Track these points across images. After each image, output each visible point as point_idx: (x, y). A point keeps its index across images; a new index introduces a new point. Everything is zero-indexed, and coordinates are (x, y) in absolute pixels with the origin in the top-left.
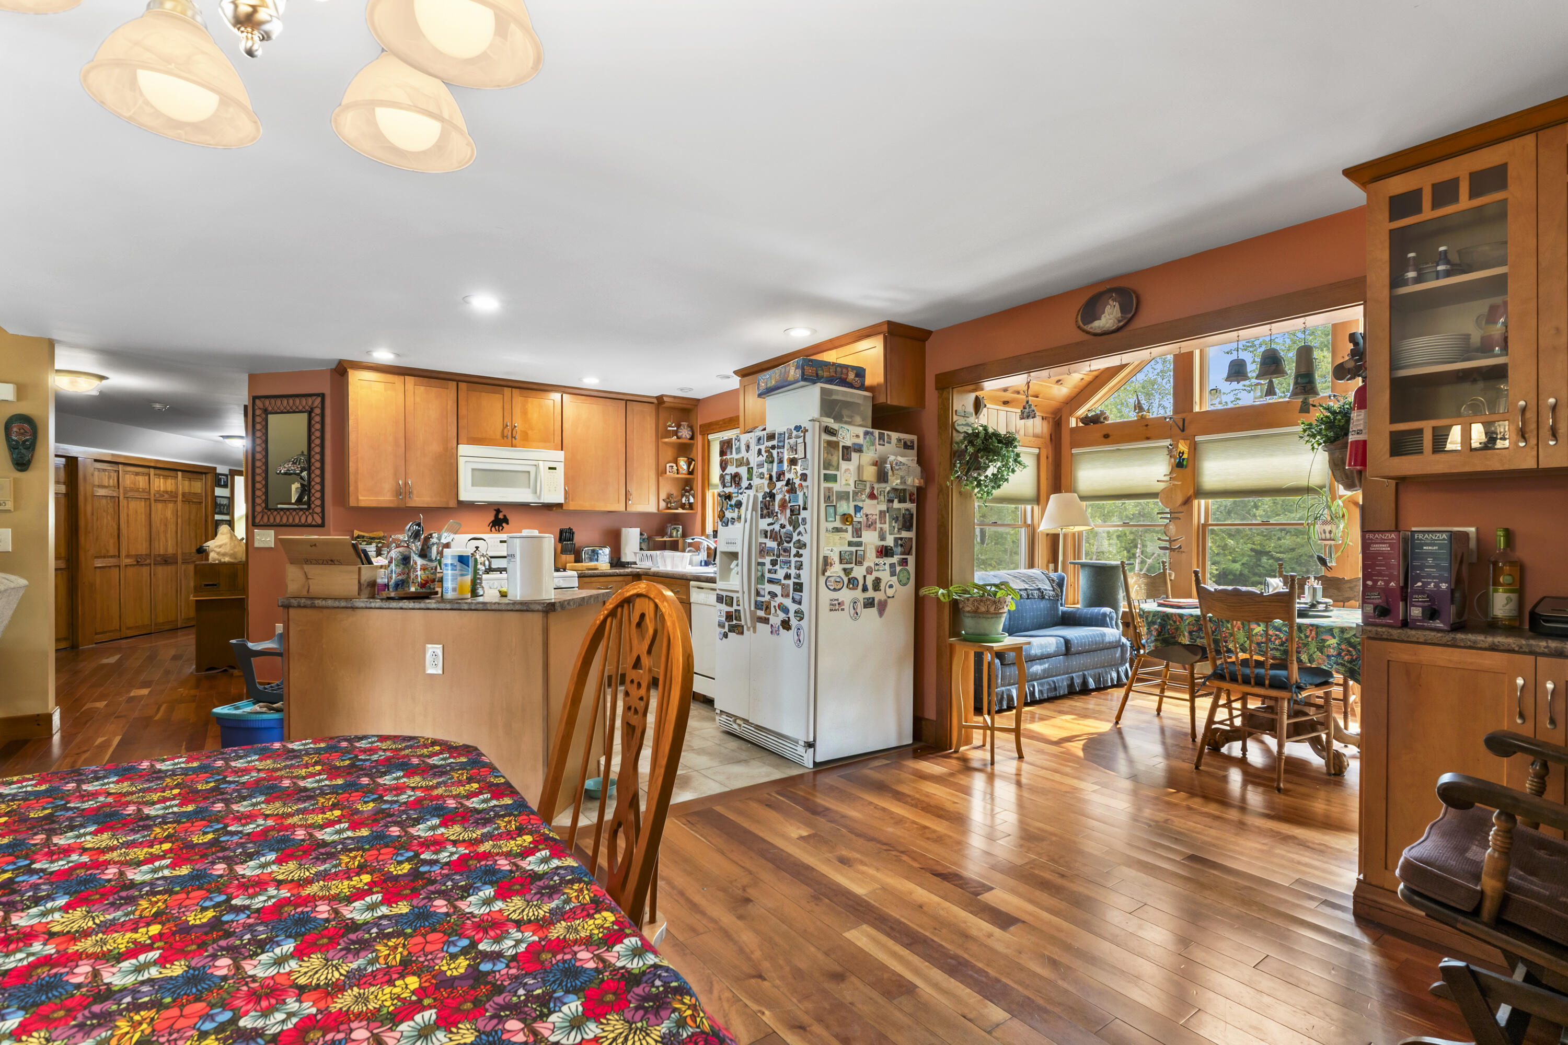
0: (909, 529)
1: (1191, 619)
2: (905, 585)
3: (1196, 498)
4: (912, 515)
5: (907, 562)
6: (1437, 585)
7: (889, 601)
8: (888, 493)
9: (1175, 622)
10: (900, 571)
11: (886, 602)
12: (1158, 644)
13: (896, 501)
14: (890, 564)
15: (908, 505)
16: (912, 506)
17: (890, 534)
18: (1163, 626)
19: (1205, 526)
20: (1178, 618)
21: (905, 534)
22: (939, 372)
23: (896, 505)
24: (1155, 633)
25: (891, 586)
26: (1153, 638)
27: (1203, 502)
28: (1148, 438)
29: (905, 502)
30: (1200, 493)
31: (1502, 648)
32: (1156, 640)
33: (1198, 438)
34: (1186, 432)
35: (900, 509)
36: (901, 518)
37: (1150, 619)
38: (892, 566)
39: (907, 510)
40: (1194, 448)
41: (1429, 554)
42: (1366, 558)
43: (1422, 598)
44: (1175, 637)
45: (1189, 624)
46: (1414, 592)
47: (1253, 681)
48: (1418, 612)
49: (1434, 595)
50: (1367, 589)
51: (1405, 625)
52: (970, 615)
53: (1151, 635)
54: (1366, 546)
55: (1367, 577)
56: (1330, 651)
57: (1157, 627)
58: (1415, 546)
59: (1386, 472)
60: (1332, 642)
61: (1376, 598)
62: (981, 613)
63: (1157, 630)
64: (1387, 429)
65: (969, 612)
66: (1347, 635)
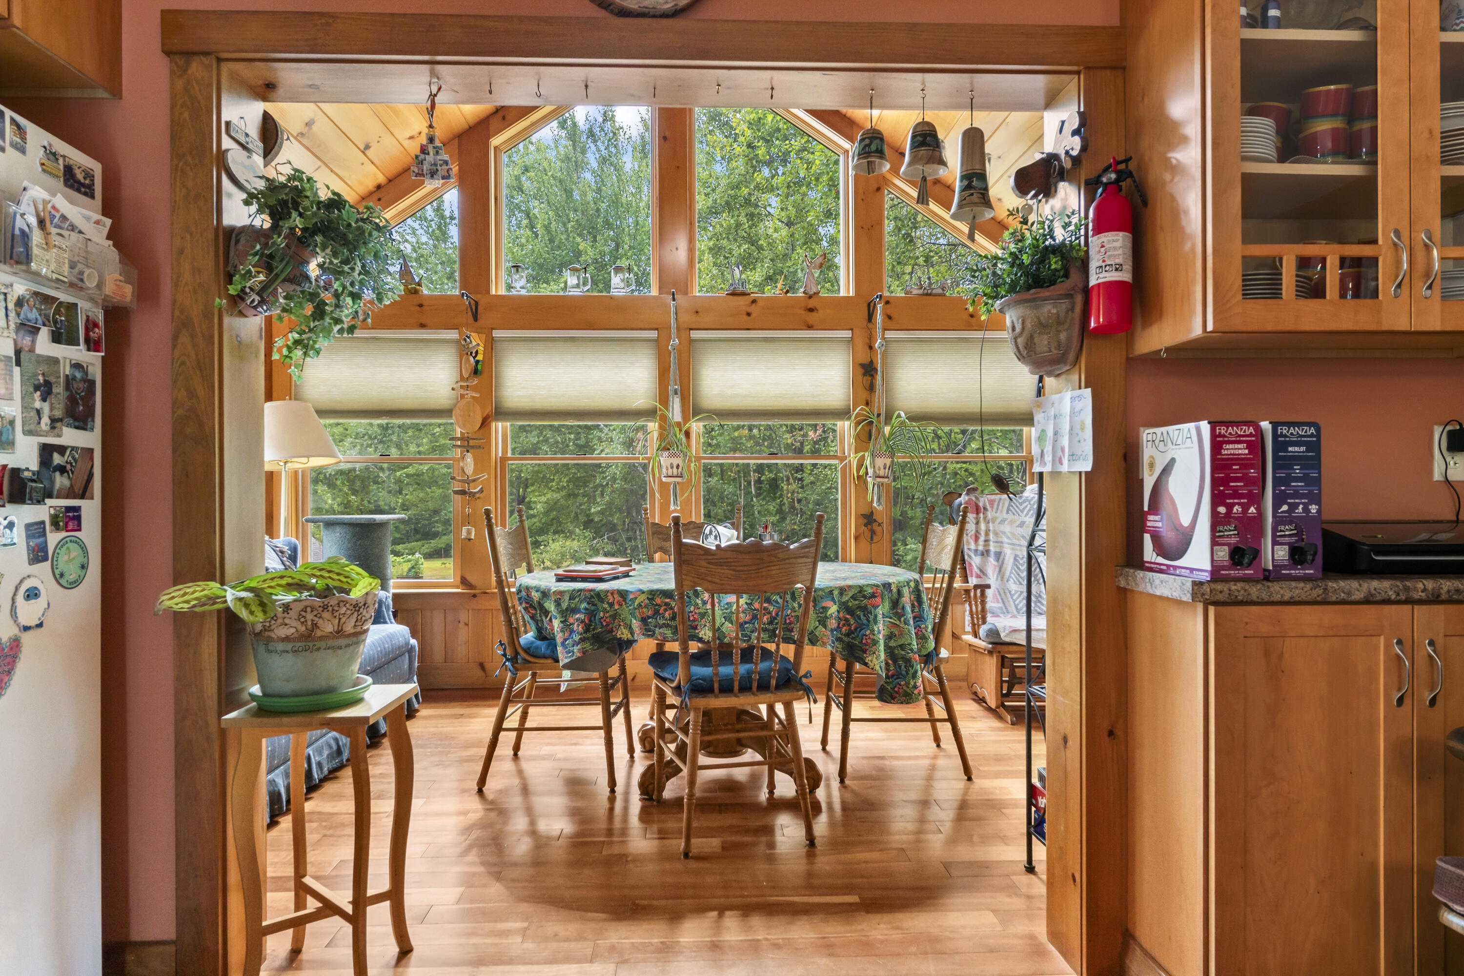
0: (82, 421)
1: (643, 597)
2: (74, 584)
3: (497, 420)
4: (92, 383)
5: (78, 519)
6: (1306, 510)
7: (26, 639)
8: (20, 303)
9: (611, 605)
10: (60, 545)
11: (16, 643)
12: (587, 646)
13: (44, 334)
14: (28, 526)
15: (78, 353)
16: (93, 361)
17: (28, 433)
18: (591, 614)
19: (504, 459)
20: (617, 597)
21: (70, 437)
22: (166, 8)
23: (44, 345)
24: (578, 628)
25: (32, 594)
26: (577, 638)
27: (500, 424)
28: (423, 326)
29: (72, 341)
30: (501, 413)
31: (1378, 598)
32: (582, 640)
33: (497, 334)
34: (480, 322)
35: (55, 361)
36: (59, 389)
37: (564, 605)
38: (36, 530)
39: (77, 366)
40: (491, 344)
41: (1296, 458)
42: (1215, 468)
43: (1287, 530)
44: (611, 631)
45: (640, 605)
46: (1278, 521)
47: (755, 685)
48: (1282, 553)
49: (1299, 525)
50: (1216, 522)
51: (1268, 576)
52: (289, 646)
53: (572, 631)
54: (1217, 445)
55: (1217, 499)
56: (833, 623)
57: (582, 616)
58: (1280, 445)
59: (1237, 323)
60: (833, 609)
61: (1231, 534)
62: (322, 638)
63: (582, 621)
64: (1237, 249)
65: (287, 639)
66: (845, 598)
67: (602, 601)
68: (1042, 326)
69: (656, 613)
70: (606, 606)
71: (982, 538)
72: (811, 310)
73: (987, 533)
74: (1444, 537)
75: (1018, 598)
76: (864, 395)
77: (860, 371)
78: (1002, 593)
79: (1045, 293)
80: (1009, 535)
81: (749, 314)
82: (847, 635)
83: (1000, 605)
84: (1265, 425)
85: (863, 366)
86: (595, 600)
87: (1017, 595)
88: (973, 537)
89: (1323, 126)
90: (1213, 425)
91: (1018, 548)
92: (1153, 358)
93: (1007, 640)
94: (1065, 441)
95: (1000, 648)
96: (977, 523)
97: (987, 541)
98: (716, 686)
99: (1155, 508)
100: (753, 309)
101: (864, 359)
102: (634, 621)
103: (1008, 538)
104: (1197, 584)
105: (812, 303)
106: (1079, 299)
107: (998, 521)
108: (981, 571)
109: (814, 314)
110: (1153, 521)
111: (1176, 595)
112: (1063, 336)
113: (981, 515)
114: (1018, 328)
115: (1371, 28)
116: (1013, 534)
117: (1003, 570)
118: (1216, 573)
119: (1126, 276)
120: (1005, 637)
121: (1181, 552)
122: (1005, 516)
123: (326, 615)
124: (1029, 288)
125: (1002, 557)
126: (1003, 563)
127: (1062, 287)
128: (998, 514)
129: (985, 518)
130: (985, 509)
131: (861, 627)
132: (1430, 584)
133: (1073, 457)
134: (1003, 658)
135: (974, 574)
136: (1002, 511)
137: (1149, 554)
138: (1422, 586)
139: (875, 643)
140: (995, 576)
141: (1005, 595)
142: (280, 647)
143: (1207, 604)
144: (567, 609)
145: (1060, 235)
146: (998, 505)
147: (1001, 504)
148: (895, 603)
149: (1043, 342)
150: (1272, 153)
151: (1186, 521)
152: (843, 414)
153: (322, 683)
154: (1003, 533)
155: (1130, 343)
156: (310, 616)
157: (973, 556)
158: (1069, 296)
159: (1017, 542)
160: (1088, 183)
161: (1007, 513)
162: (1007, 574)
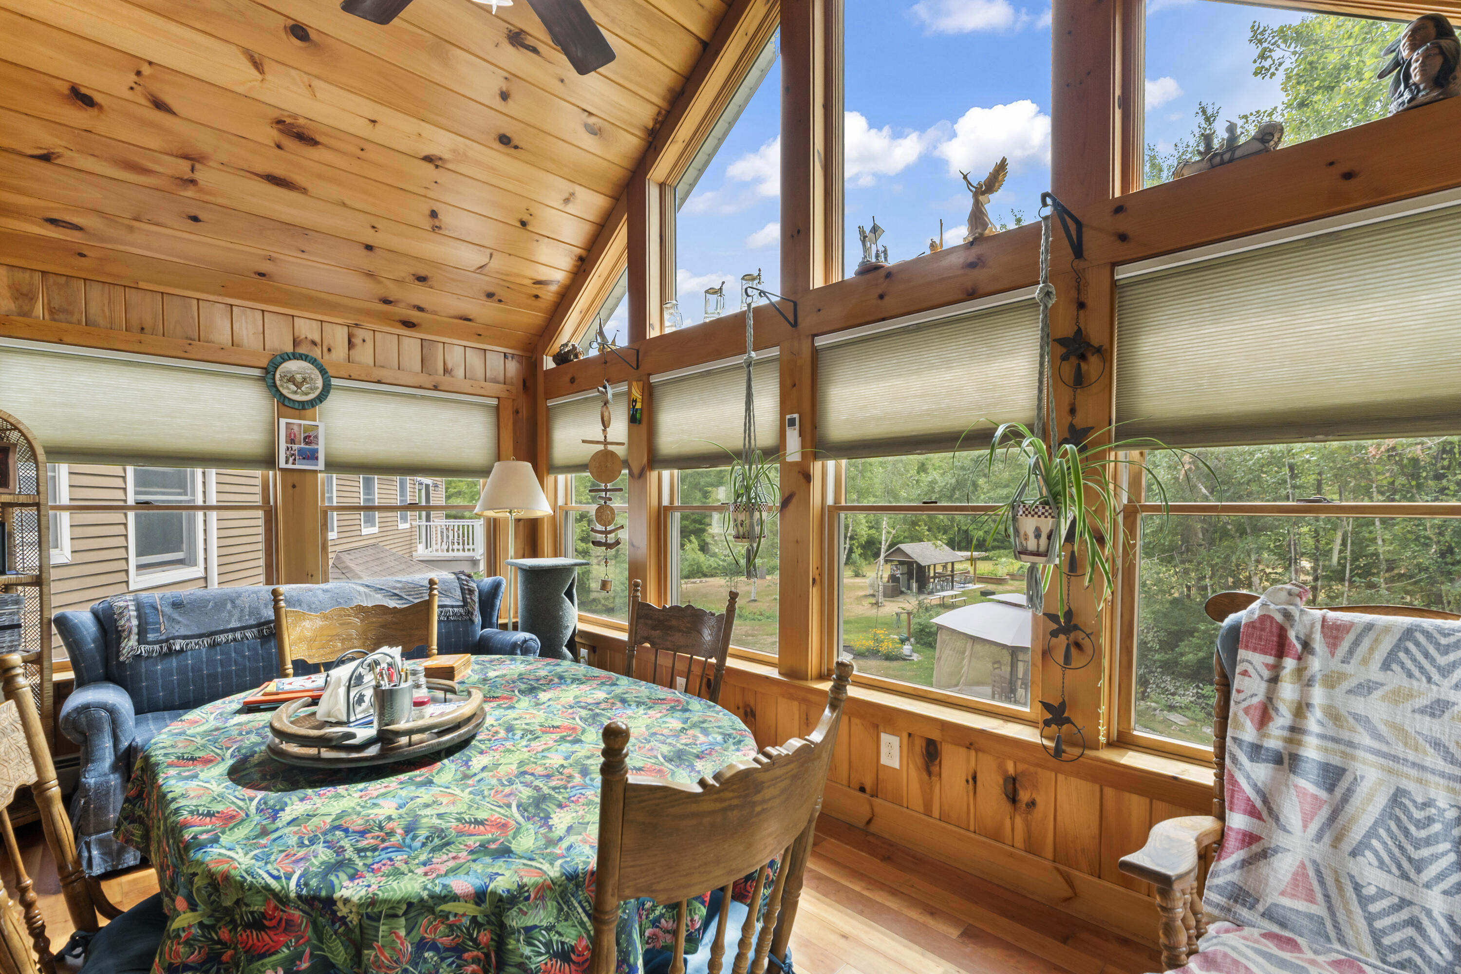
34: (640, 370)
40: (648, 391)
71: (1282, 719)
72: (973, 265)
73: (1301, 709)
75: (1385, 913)
78: (1330, 881)
80: (1383, 729)
81: (882, 297)
83: (1319, 909)
87: (1384, 904)
88: (1257, 714)
91: (1413, 772)
96: (1274, 680)
97: (1296, 731)
100: (887, 287)
103: (1377, 736)
107: (1346, 685)
108: (1265, 801)
109: (978, 270)
113: (1289, 663)
116: (1400, 731)
117: (1341, 820)
122: (1374, 672)
125: (1344, 785)
126: (1345, 799)
128: (1349, 668)
129: (1300, 672)
130: (1307, 645)
135: (1239, 803)
136: (1365, 661)
140: (1314, 827)
141: (1340, 888)
146: (1356, 643)
147: (1366, 643)
154: (1363, 720)
157: (1243, 758)
159: (1411, 756)
161: (1386, 666)
162: (1356, 834)
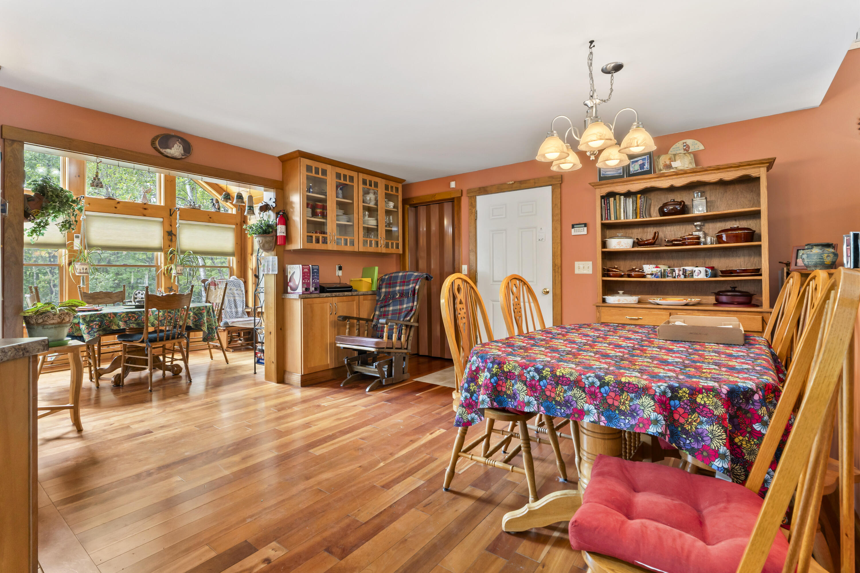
6: (317, 281)
31: (328, 296)
41: (315, 272)
42: (303, 273)
43: (314, 285)
44: (110, 327)
45: (123, 317)
46: (313, 283)
47: (171, 338)
48: (313, 289)
49: (316, 284)
50: (303, 283)
51: (311, 293)
52: (53, 326)
53: (92, 328)
54: (303, 270)
55: (303, 279)
56: (192, 318)
57: (98, 323)
58: (313, 270)
59: (306, 247)
60: (192, 314)
61: (305, 286)
62: (65, 323)
63: (98, 324)
64: (306, 234)
65: (53, 324)
66: (195, 311)
67: (106, 317)
68: (267, 242)
69: (129, 319)
70: (107, 318)
72: (145, 209)
74: (338, 286)
76: (168, 243)
77: (167, 234)
79: (268, 235)
81: (116, 208)
82: (195, 322)
84: (310, 266)
85: (168, 232)
86: (103, 317)
89: (319, 211)
90: (302, 265)
92: (290, 251)
93: (231, 325)
94: (271, 267)
95: (228, 328)
98: (158, 339)
99: (290, 281)
100: (118, 206)
101: (168, 229)
102: (120, 322)
104: (300, 295)
105: (145, 206)
106: (275, 237)
109: (147, 211)
110: (291, 284)
111: (295, 298)
112: (271, 245)
114: (261, 242)
115: (326, 196)
118: (303, 293)
119: (285, 234)
120: (230, 325)
121: (295, 290)
123: (67, 316)
124: (264, 234)
127: (271, 234)
131: (200, 319)
132: (335, 293)
133: (273, 271)
134: (229, 331)
137: (289, 290)
138: (334, 294)
139: (205, 323)
142: (50, 326)
143: (301, 299)
144: (89, 321)
145: (270, 223)
148: (208, 312)
149: (267, 246)
150: (311, 215)
151: (297, 283)
152: (159, 249)
153: (59, 338)
155: (284, 247)
156: (63, 316)
158: (272, 236)
160: (276, 213)
